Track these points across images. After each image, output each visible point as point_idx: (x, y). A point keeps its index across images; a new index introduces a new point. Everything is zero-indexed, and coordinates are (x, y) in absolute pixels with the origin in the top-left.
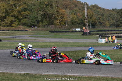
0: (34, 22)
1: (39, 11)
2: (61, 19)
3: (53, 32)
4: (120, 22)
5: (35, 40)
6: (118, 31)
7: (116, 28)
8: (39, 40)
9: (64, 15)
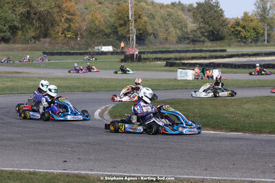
0: (5, 32)
1: (15, 6)
2: (67, 25)
3: (52, 54)
4: (202, 32)
5: (18, 73)
6: (201, 51)
7: (193, 46)
8: (26, 73)
9: (73, 15)
